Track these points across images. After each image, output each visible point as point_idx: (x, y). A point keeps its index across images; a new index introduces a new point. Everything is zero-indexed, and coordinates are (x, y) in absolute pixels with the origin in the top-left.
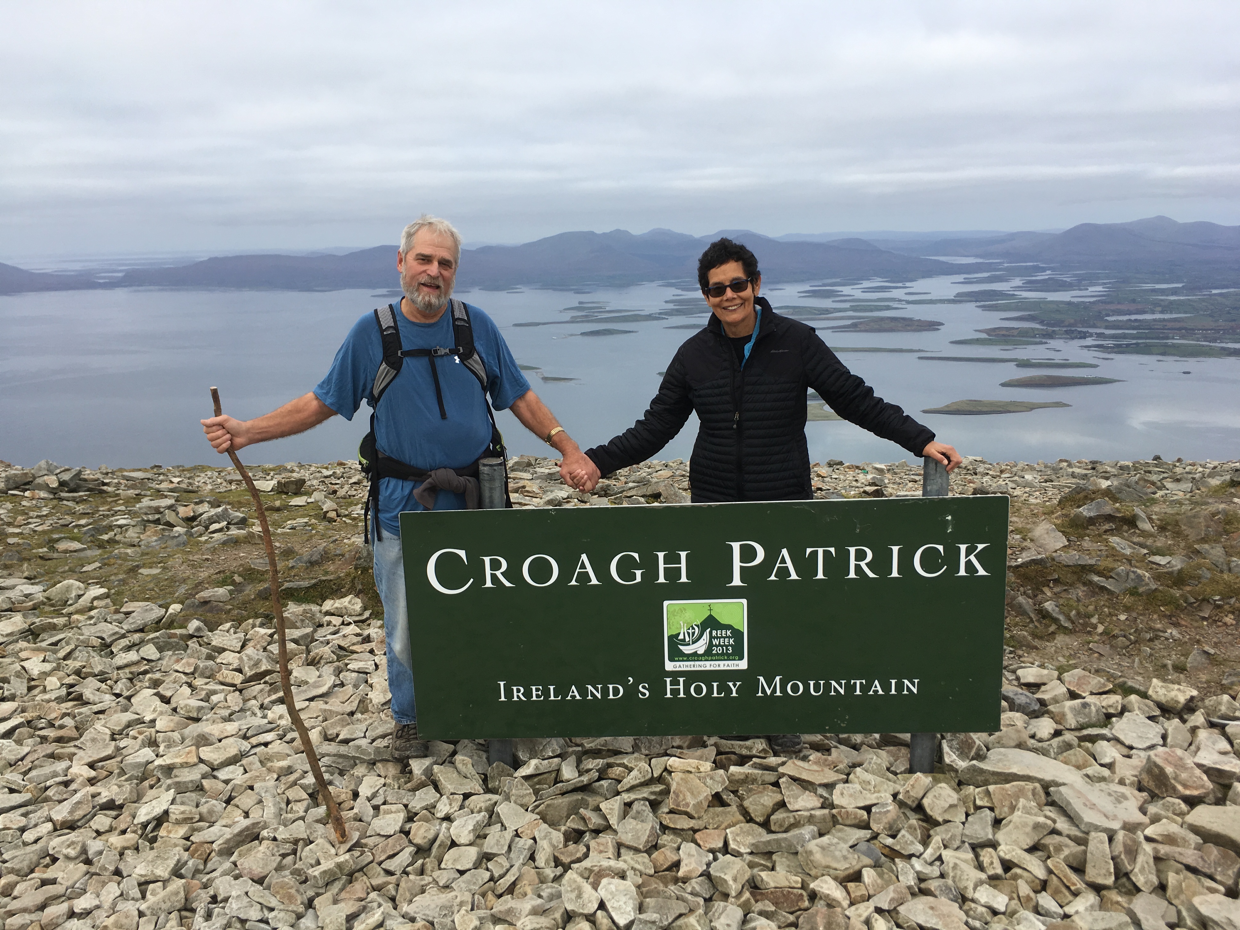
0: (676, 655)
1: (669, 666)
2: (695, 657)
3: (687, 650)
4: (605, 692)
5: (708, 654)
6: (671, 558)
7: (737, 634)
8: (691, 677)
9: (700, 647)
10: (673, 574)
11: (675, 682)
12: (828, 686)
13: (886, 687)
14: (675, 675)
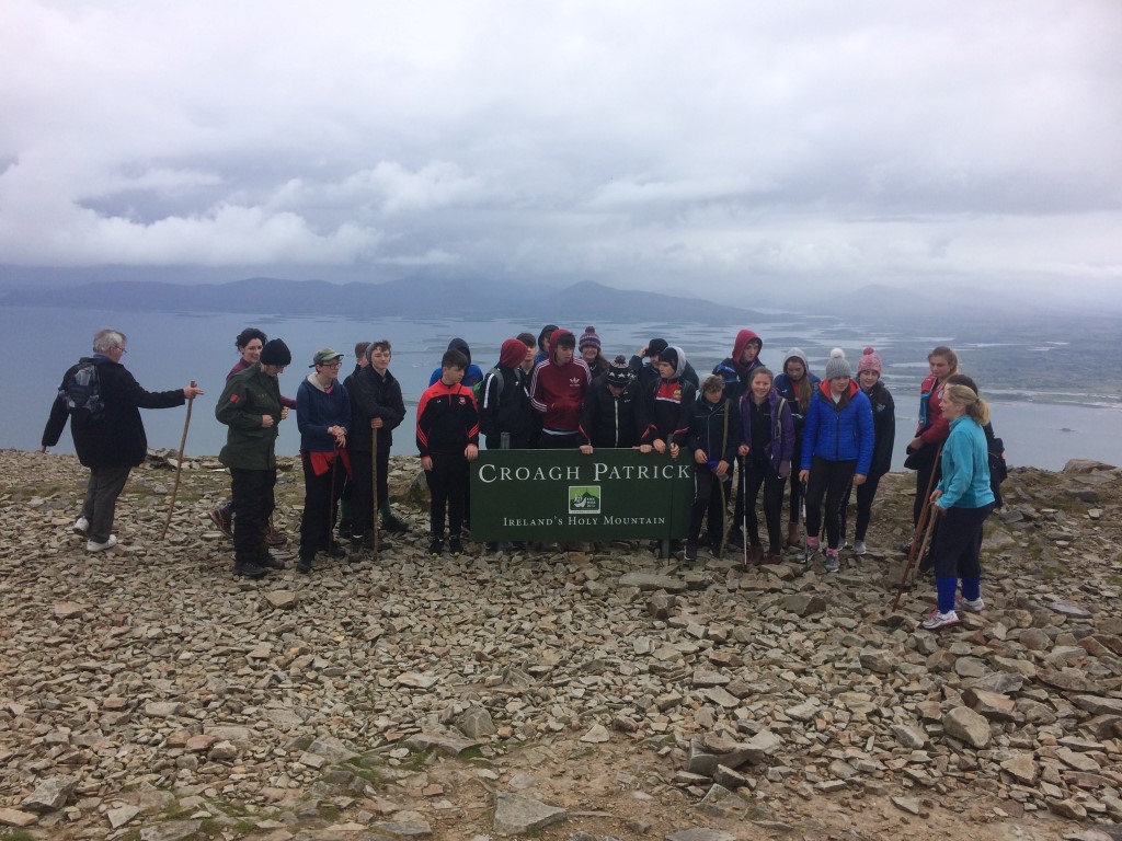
0: (573, 508)
1: (570, 512)
2: (580, 508)
3: (577, 506)
4: (545, 522)
5: (586, 508)
6: (573, 470)
7: (597, 500)
8: (579, 516)
9: (582, 504)
10: (573, 476)
11: (572, 519)
12: (631, 521)
13: (652, 521)
14: (573, 516)
